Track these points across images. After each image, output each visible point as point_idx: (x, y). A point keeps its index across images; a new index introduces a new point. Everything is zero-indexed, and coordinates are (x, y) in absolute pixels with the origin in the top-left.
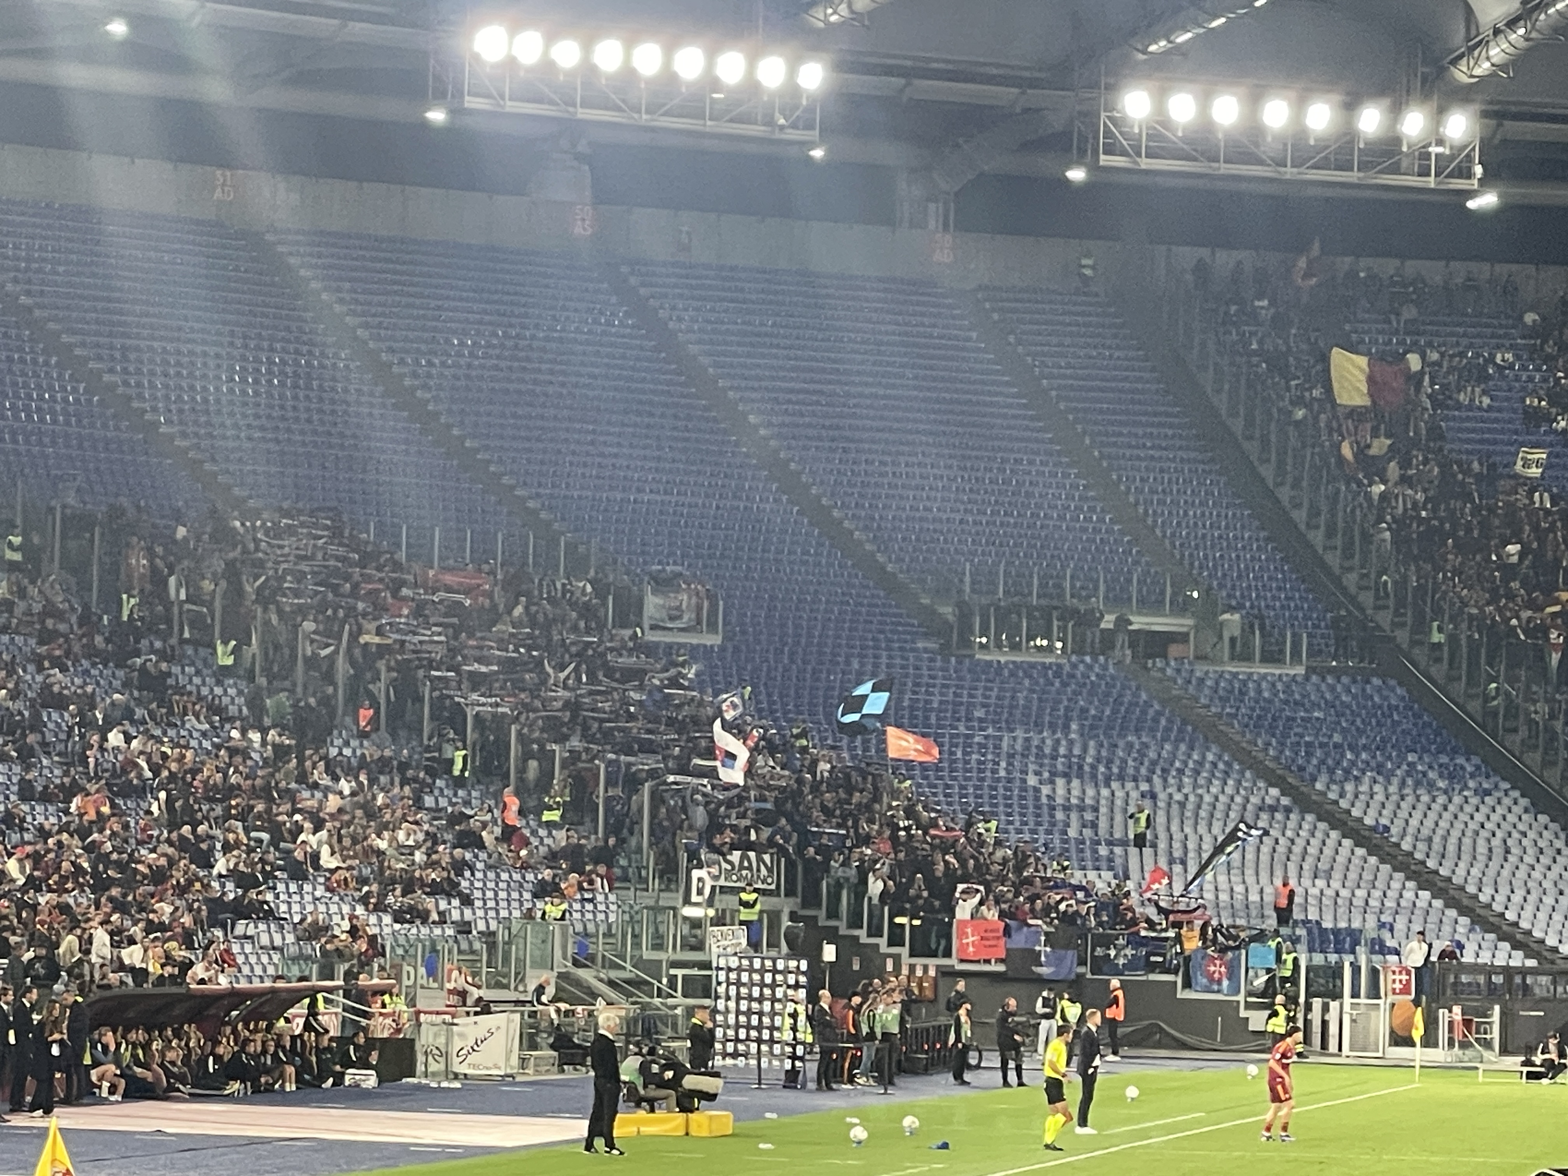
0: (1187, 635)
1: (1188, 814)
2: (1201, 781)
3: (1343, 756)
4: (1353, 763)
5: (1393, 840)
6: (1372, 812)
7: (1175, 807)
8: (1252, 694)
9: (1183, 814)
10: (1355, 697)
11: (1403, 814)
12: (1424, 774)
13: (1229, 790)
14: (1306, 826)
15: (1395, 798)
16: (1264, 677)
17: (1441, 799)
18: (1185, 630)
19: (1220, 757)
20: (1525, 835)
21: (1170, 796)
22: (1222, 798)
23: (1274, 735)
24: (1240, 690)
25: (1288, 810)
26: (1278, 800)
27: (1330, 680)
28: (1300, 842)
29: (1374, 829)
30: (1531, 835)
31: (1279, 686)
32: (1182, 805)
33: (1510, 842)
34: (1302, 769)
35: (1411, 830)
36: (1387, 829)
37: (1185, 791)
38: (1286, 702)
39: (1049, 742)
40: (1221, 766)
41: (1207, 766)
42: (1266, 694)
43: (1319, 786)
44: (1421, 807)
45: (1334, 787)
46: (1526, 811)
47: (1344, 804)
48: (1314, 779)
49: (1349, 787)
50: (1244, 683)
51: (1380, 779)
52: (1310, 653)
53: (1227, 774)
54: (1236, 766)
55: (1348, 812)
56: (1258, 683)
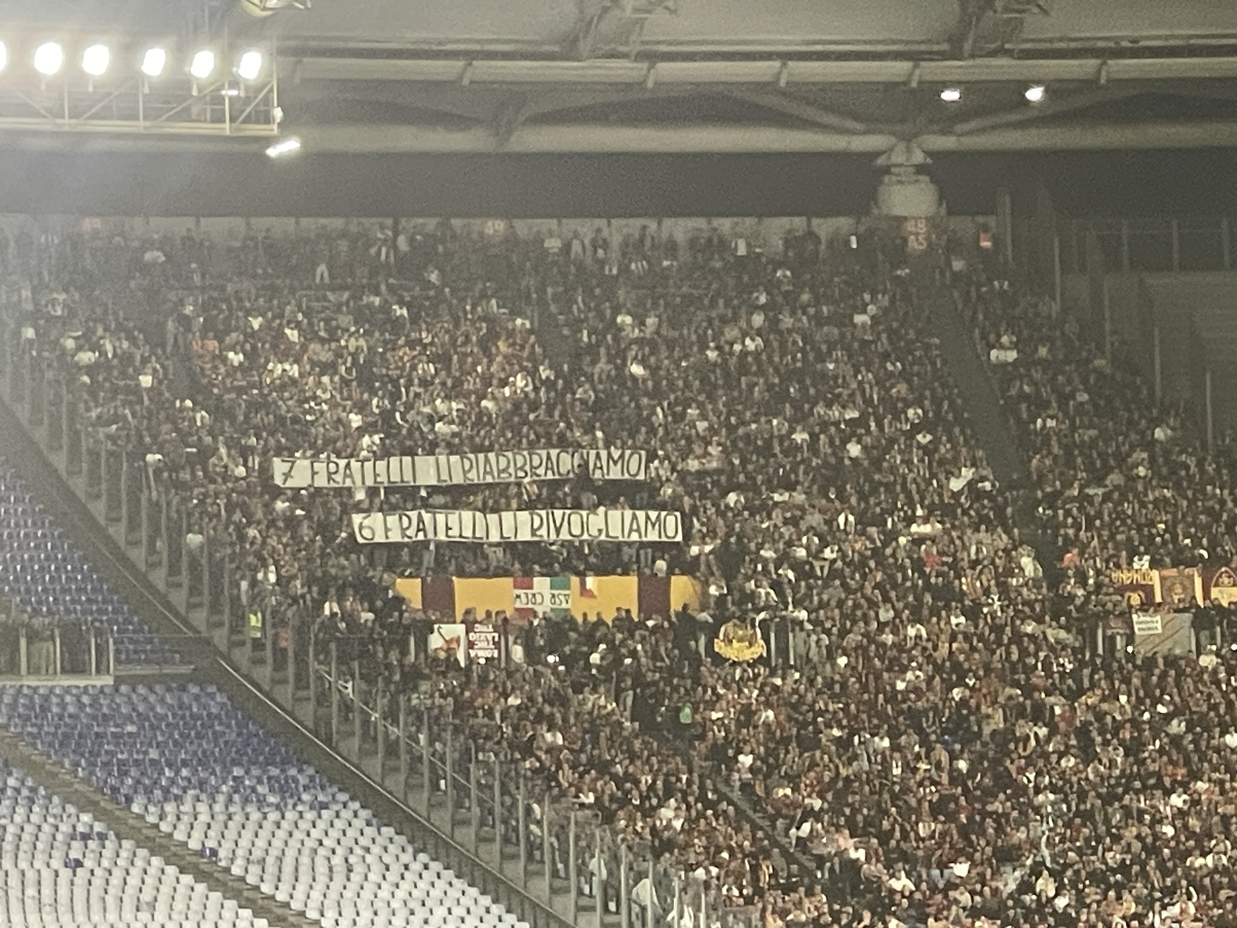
3: (161, 773)
4: (172, 782)
5: (223, 864)
6: (197, 834)
8: (55, 709)
10: (170, 707)
11: (231, 834)
12: (254, 790)
14: (124, 854)
15: (221, 818)
16: (67, 690)
17: (273, 816)
19: (23, 783)
20: (368, 850)
23: (82, 755)
24: (41, 706)
25: (102, 837)
26: (91, 827)
27: (142, 690)
28: (118, 873)
29: (201, 853)
30: (376, 850)
31: (85, 700)
33: (352, 860)
34: (115, 790)
35: (240, 852)
36: (214, 853)
38: (94, 718)
43: (136, 808)
44: (251, 826)
45: (151, 809)
46: (369, 824)
47: (165, 827)
48: (129, 800)
49: (170, 808)
50: (46, 699)
51: (203, 797)
52: (118, 661)
53: (31, 801)
54: (42, 791)
55: (170, 835)
56: (61, 697)
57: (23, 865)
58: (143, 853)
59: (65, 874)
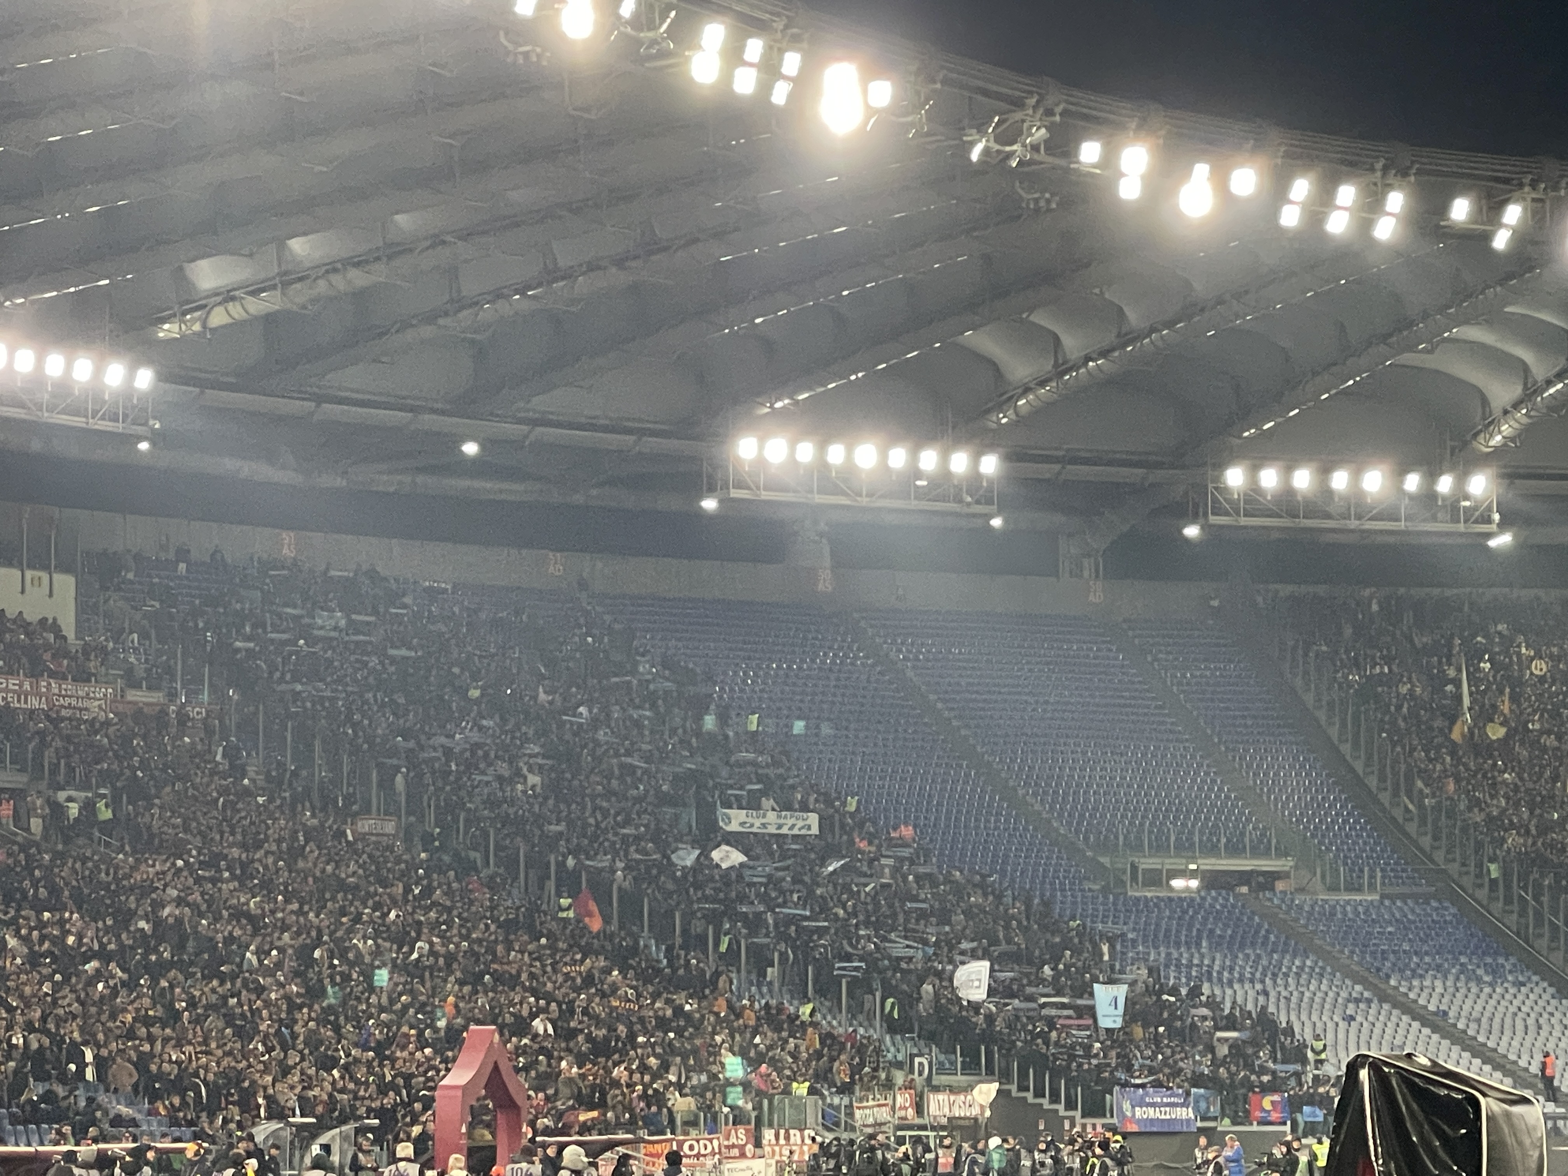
0: (1289, 873)
2: (1302, 981)
3: (1410, 959)
4: (1418, 965)
5: (1451, 1021)
6: (1434, 1001)
7: (1282, 1000)
8: (1339, 915)
10: (1418, 915)
11: (1458, 1001)
12: (1474, 972)
13: (1324, 987)
14: (1383, 1012)
15: (1451, 990)
16: (1348, 902)
17: (1487, 990)
18: (1287, 869)
19: (1316, 963)
20: (1553, 1015)
21: (1279, 993)
22: (1319, 994)
23: (1357, 946)
24: (1330, 913)
25: (1369, 1001)
26: (1362, 994)
27: (1399, 903)
28: (1379, 1025)
29: (1436, 1014)
30: (1558, 1014)
31: (1360, 909)
33: (1541, 1021)
34: (1379, 970)
35: (1464, 1014)
36: (1446, 1013)
37: (1290, 989)
38: (1366, 921)
39: (1185, 955)
40: (1317, 970)
41: (1307, 969)
42: (1350, 915)
43: (1393, 982)
44: (1472, 996)
45: (1403, 983)
46: (1553, 997)
47: (1412, 995)
48: (1388, 977)
49: (1416, 983)
50: (1334, 907)
51: (1439, 976)
52: (1383, 884)
53: (1322, 975)
54: (1329, 969)
55: (1416, 1001)
56: (1344, 907)
57: (1315, 1018)
58: (1395, 1012)
59: (1343, 1025)
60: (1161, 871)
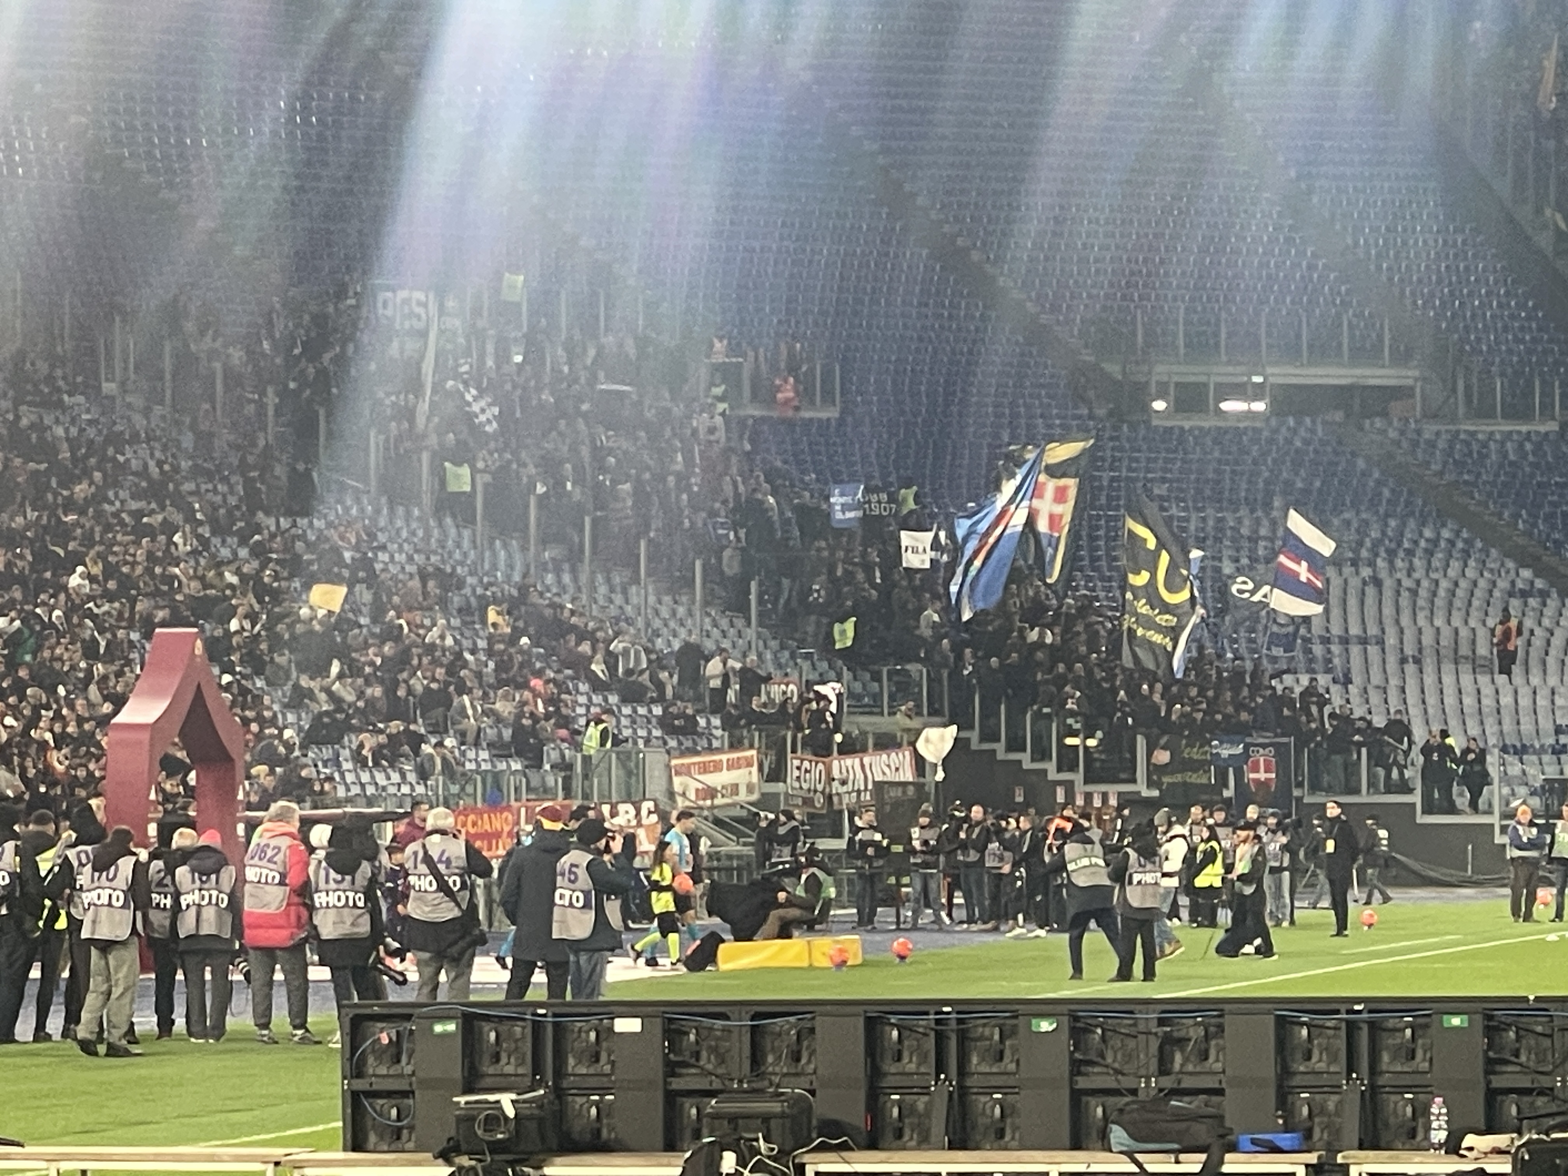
0: (1412, 388)
1: (1421, 602)
2: (1435, 563)
7: (1405, 594)
8: (1495, 457)
9: (1415, 603)
13: (1470, 573)
16: (1508, 436)
18: (1410, 382)
19: (1458, 533)
21: (1399, 582)
22: (1463, 584)
23: (1523, 507)
24: (1479, 453)
25: (1544, 595)
26: (1532, 583)
31: (1528, 446)
32: (1414, 593)
37: (1416, 575)
38: (1536, 466)
39: (1247, 522)
40: (1460, 545)
41: (1443, 544)
42: (1512, 457)
50: (1485, 445)
52: (1563, 406)
53: (1466, 554)
54: (1479, 544)
56: (1501, 444)
60: (1205, 385)
